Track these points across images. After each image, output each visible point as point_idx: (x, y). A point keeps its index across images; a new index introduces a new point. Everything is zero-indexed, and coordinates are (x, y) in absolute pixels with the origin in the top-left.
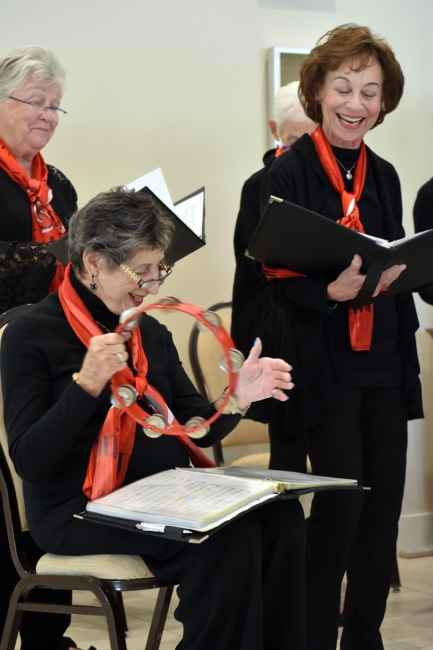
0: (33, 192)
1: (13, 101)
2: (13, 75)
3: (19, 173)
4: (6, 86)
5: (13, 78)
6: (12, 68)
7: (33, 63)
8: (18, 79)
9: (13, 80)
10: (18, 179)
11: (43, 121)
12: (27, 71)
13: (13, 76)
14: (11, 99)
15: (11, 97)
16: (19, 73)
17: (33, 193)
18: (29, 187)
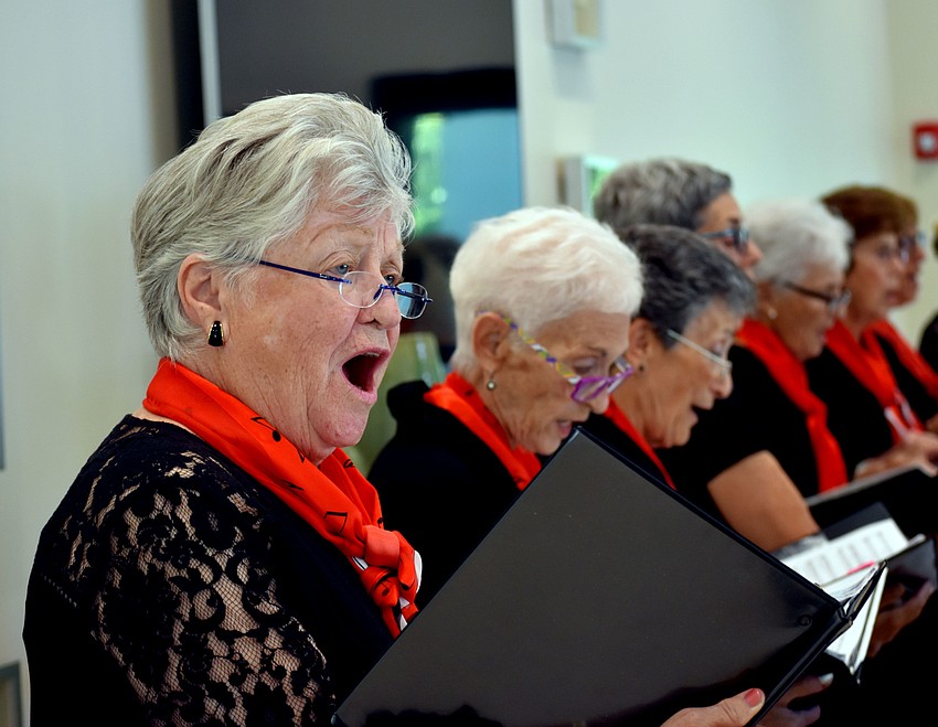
0: (383, 568)
1: (272, 273)
2: (263, 189)
3: (345, 515)
4: (243, 228)
5: (263, 201)
6: (251, 172)
7: (325, 146)
8: (285, 201)
9: (264, 206)
10: (337, 532)
11: (369, 328)
12: (309, 172)
13: (260, 196)
14: (264, 269)
15: (262, 263)
16: (283, 180)
17: (382, 574)
18: (366, 553)
